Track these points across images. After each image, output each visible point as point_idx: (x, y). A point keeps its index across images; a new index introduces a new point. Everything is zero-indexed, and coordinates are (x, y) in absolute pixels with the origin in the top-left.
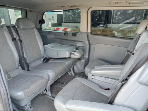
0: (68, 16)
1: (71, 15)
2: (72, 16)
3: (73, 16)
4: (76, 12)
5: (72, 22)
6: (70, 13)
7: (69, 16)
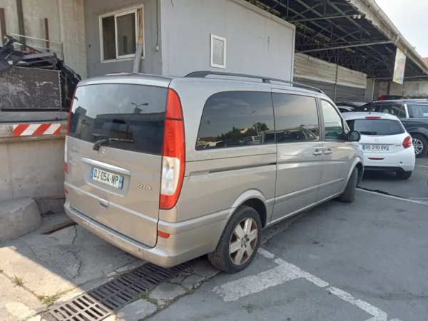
0: (15, 93)
1: (22, 92)
2: (25, 94)
3: (28, 94)
4: (36, 86)
5: (27, 107)
6: (19, 86)
7: (18, 93)
